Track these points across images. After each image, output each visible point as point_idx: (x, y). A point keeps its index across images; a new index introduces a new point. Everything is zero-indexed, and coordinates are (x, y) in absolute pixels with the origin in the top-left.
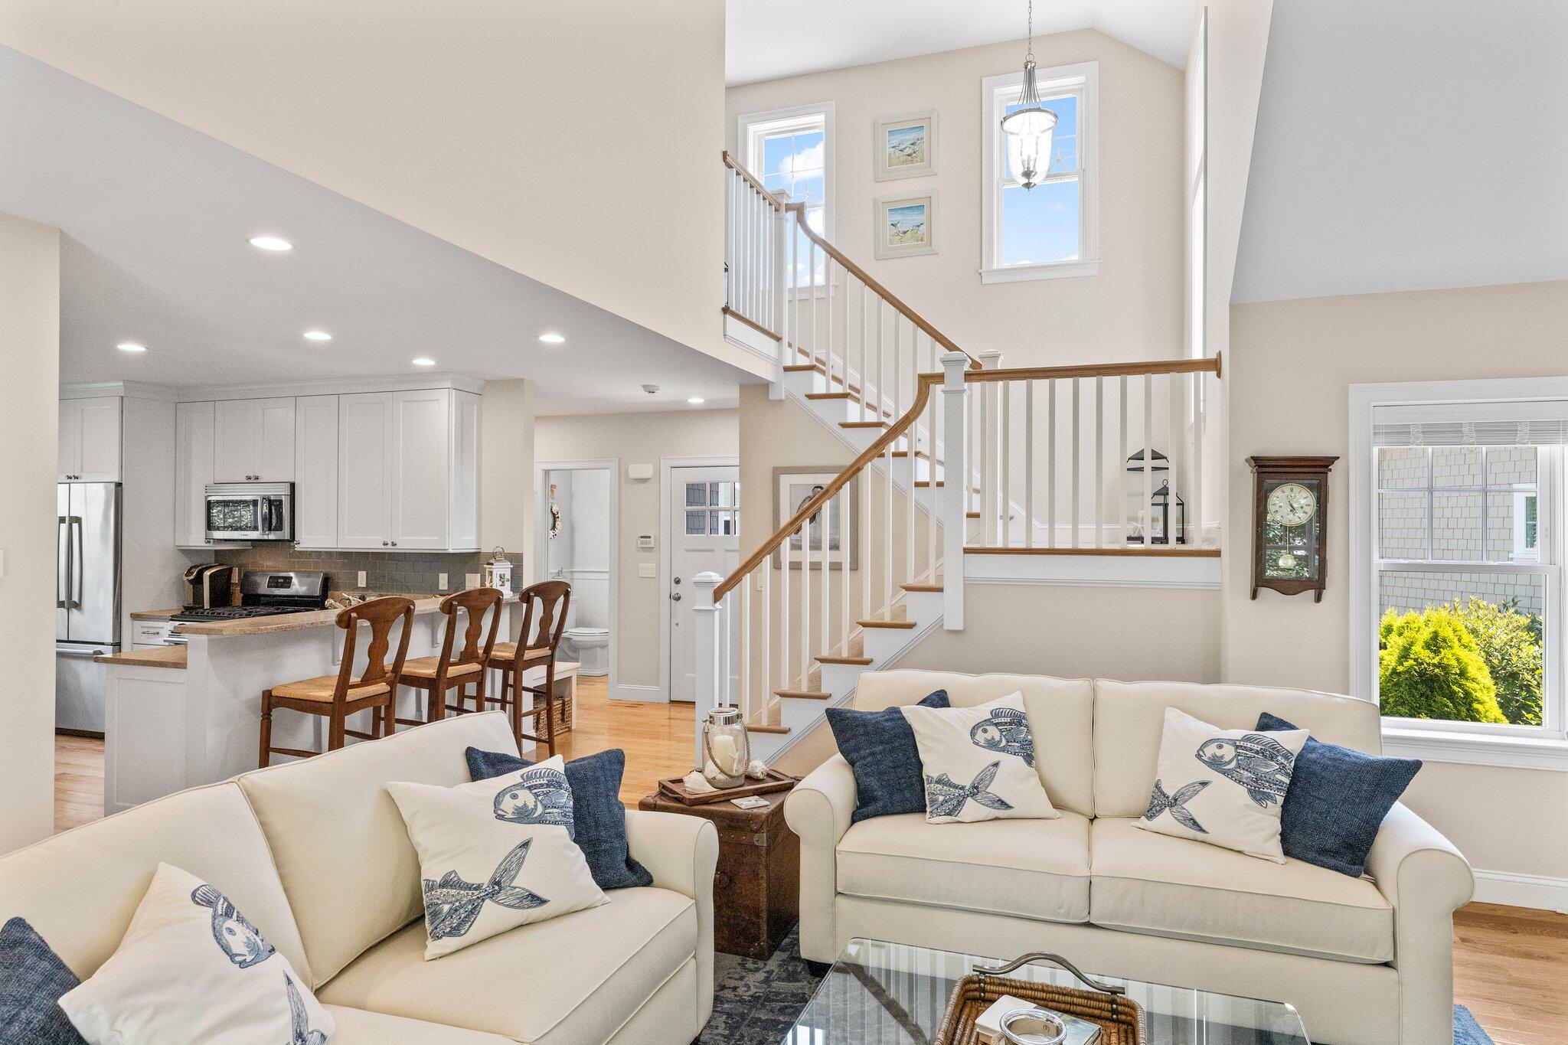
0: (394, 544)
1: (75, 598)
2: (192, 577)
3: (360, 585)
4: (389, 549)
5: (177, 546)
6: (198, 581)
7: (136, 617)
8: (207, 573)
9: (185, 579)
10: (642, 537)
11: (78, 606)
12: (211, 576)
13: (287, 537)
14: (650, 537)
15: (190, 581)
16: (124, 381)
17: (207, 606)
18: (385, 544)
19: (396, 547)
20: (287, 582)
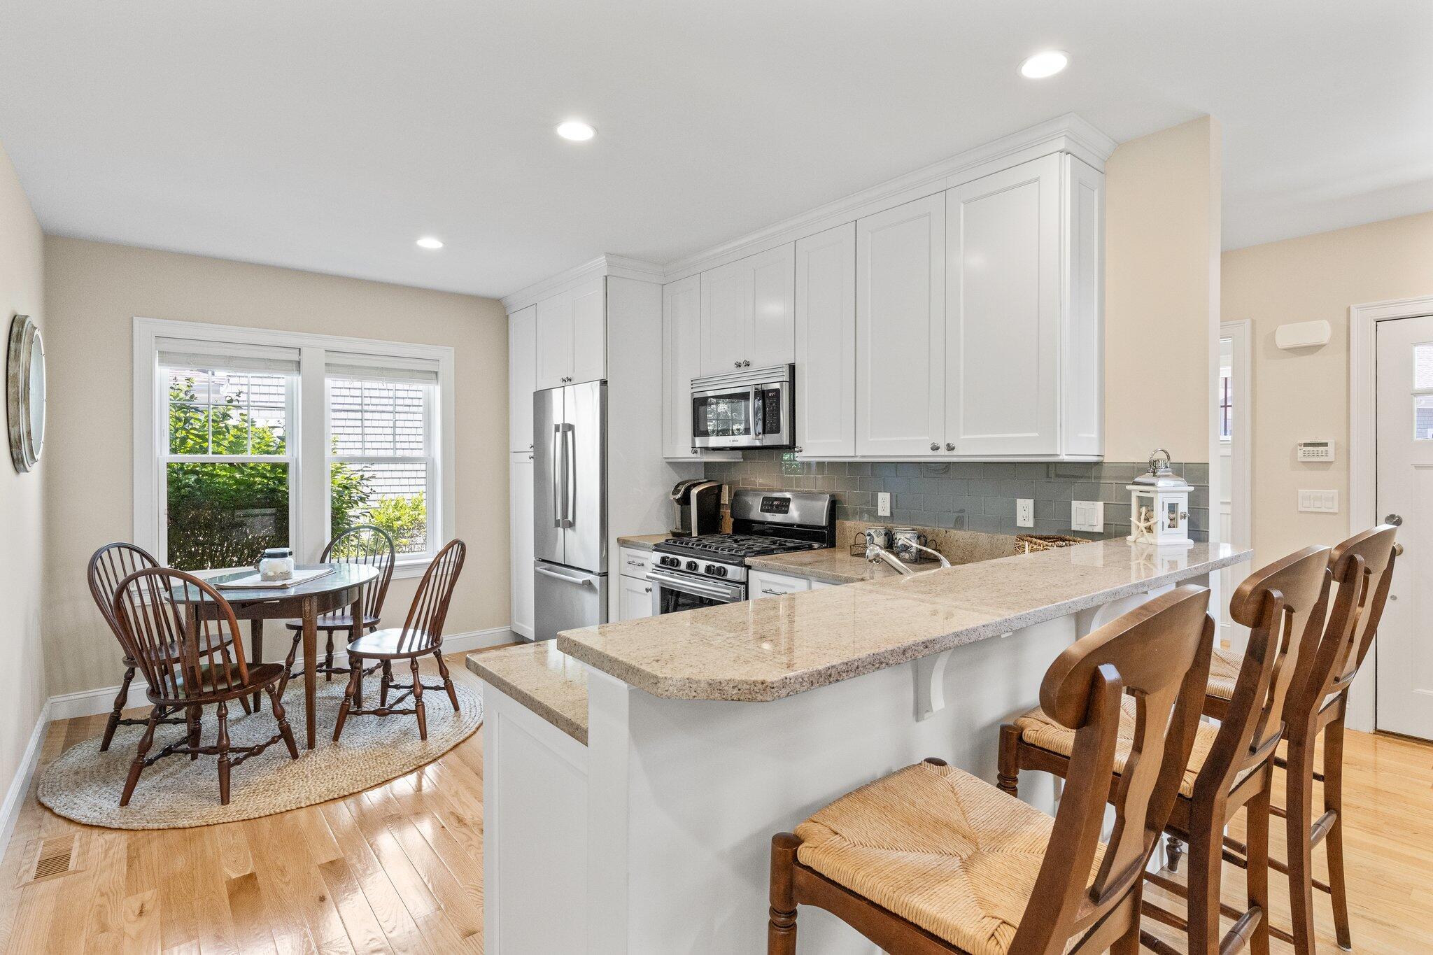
0: (950, 448)
1: (570, 518)
2: (679, 496)
3: (880, 513)
4: (943, 456)
5: (665, 458)
6: (685, 501)
7: (623, 542)
8: (695, 492)
9: (672, 497)
10: (1306, 445)
11: (571, 525)
12: (700, 494)
13: (786, 441)
14: (1326, 445)
15: (678, 501)
16: (607, 254)
17: (695, 534)
18: (935, 448)
19: (954, 453)
20: (783, 505)
